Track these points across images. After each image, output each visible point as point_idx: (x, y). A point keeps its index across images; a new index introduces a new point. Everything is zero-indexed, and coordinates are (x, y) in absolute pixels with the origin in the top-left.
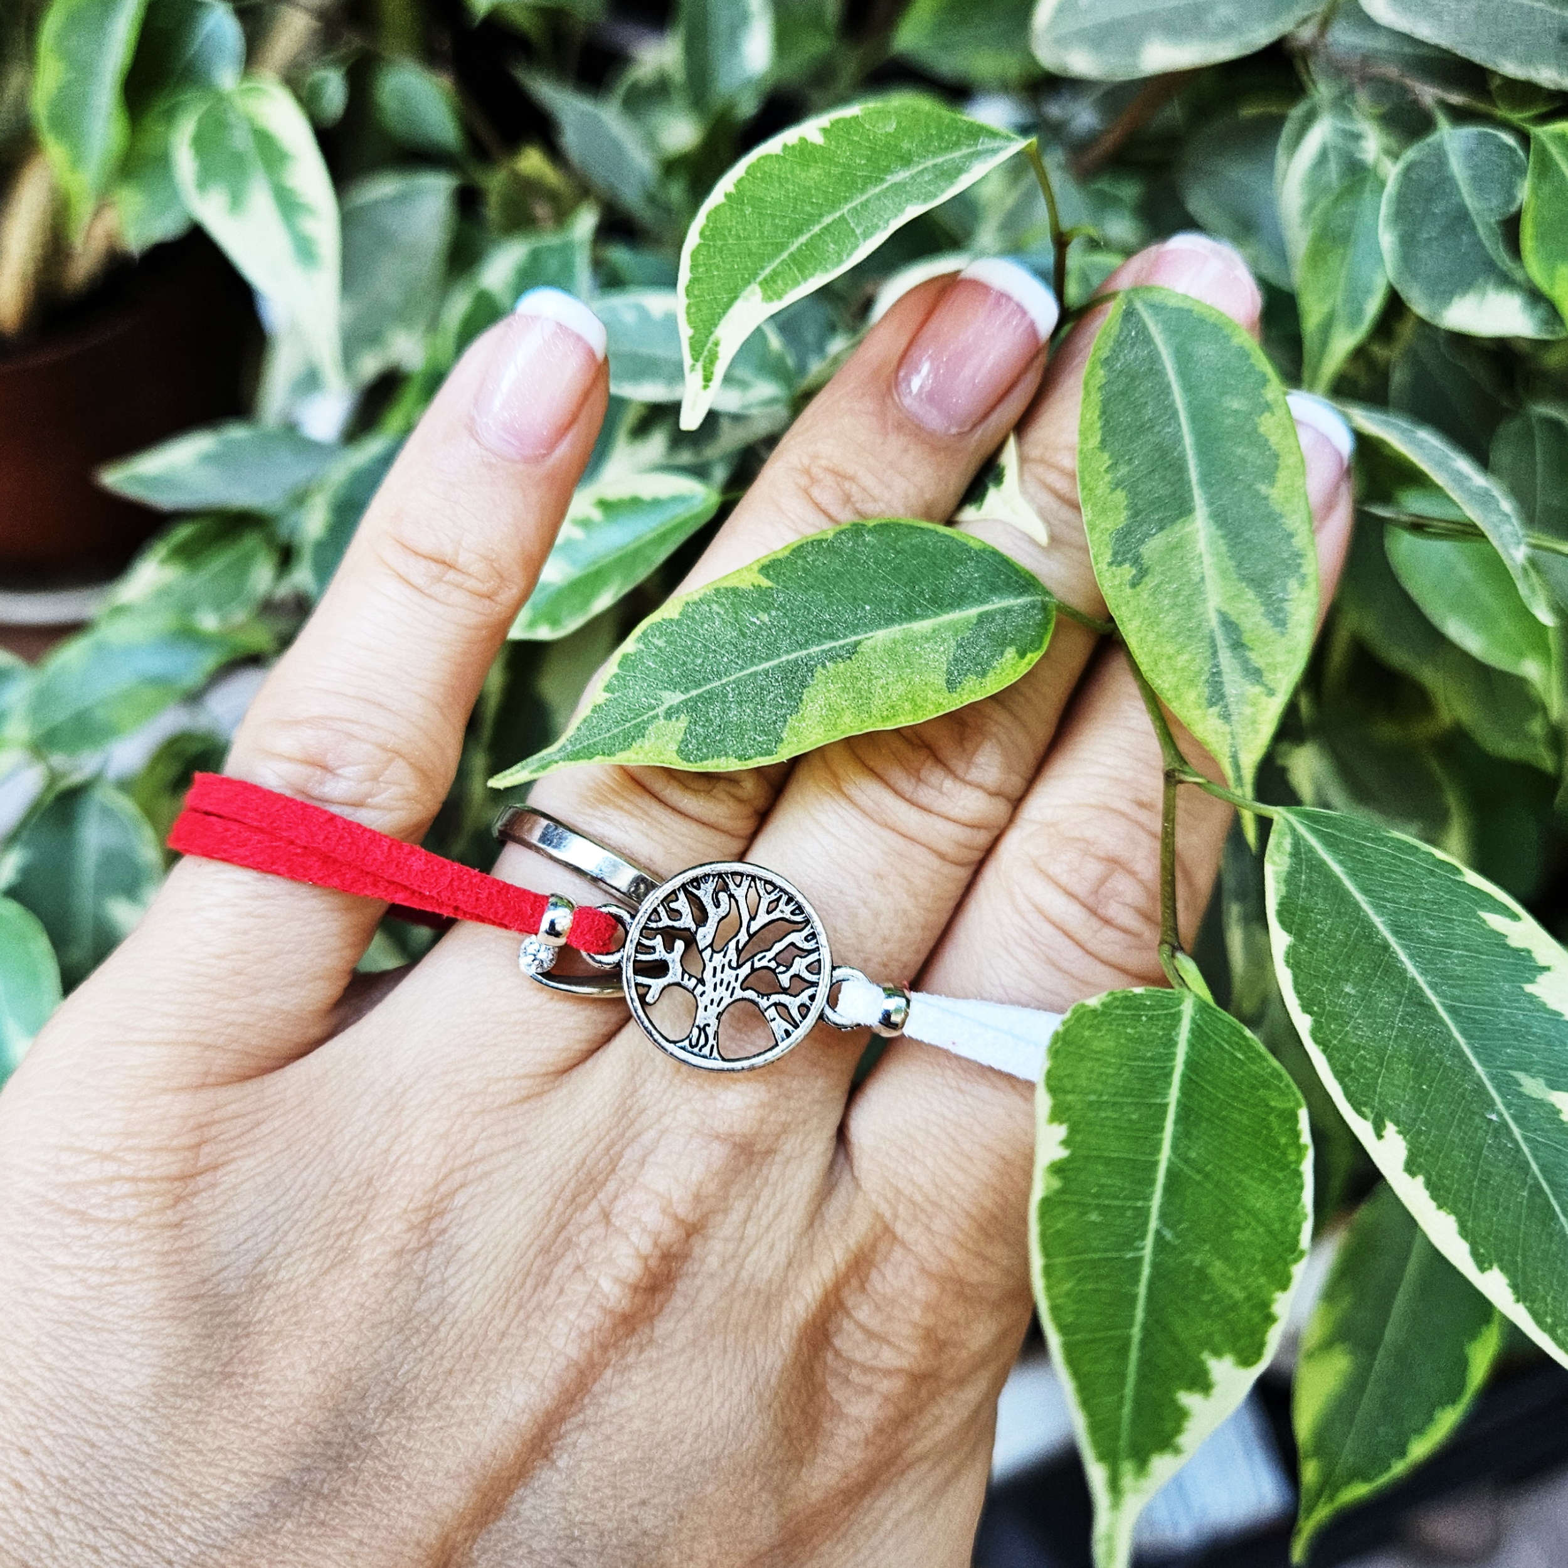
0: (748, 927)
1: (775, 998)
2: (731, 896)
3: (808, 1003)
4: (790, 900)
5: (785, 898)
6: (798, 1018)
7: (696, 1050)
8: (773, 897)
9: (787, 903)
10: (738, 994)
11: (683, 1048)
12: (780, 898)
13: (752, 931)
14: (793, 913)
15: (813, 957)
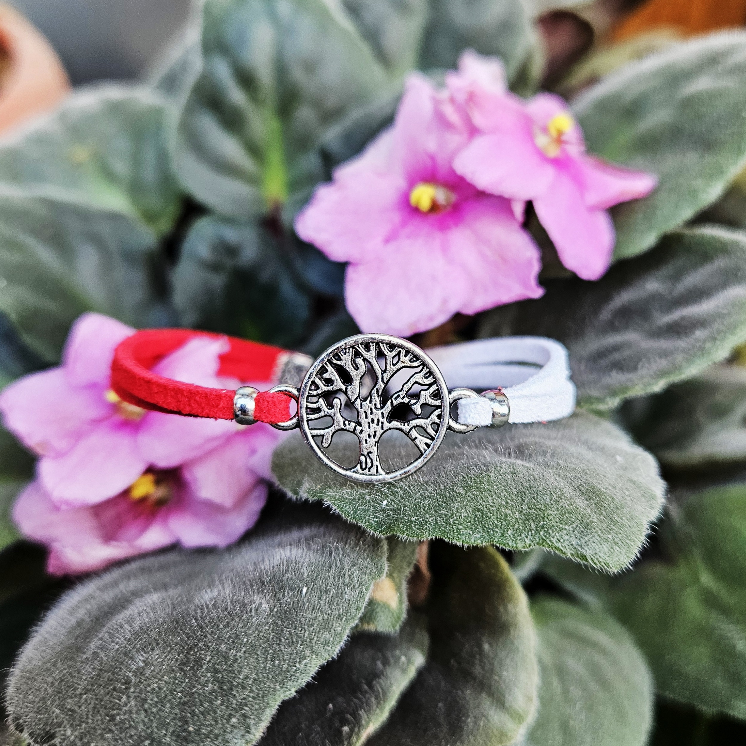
0: (382, 378)
1: (414, 423)
2: (364, 360)
3: (437, 421)
4: (407, 352)
5: (403, 352)
6: (433, 433)
7: (365, 472)
8: (394, 353)
9: (406, 356)
10: (387, 425)
11: (357, 472)
12: (400, 351)
13: (385, 380)
14: (411, 361)
15: (434, 387)
